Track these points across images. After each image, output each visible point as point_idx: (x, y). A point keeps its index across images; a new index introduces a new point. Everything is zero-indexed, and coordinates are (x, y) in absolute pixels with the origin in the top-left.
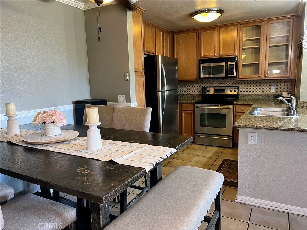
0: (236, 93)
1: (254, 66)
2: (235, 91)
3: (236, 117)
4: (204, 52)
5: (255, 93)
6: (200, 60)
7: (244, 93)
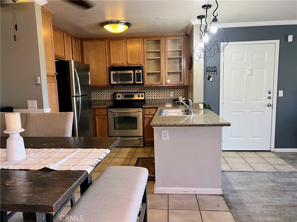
0: (143, 98)
1: (157, 75)
2: (142, 96)
3: (145, 119)
4: (113, 60)
5: (158, 98)
6: (110, 67)
7: (149, 98)
